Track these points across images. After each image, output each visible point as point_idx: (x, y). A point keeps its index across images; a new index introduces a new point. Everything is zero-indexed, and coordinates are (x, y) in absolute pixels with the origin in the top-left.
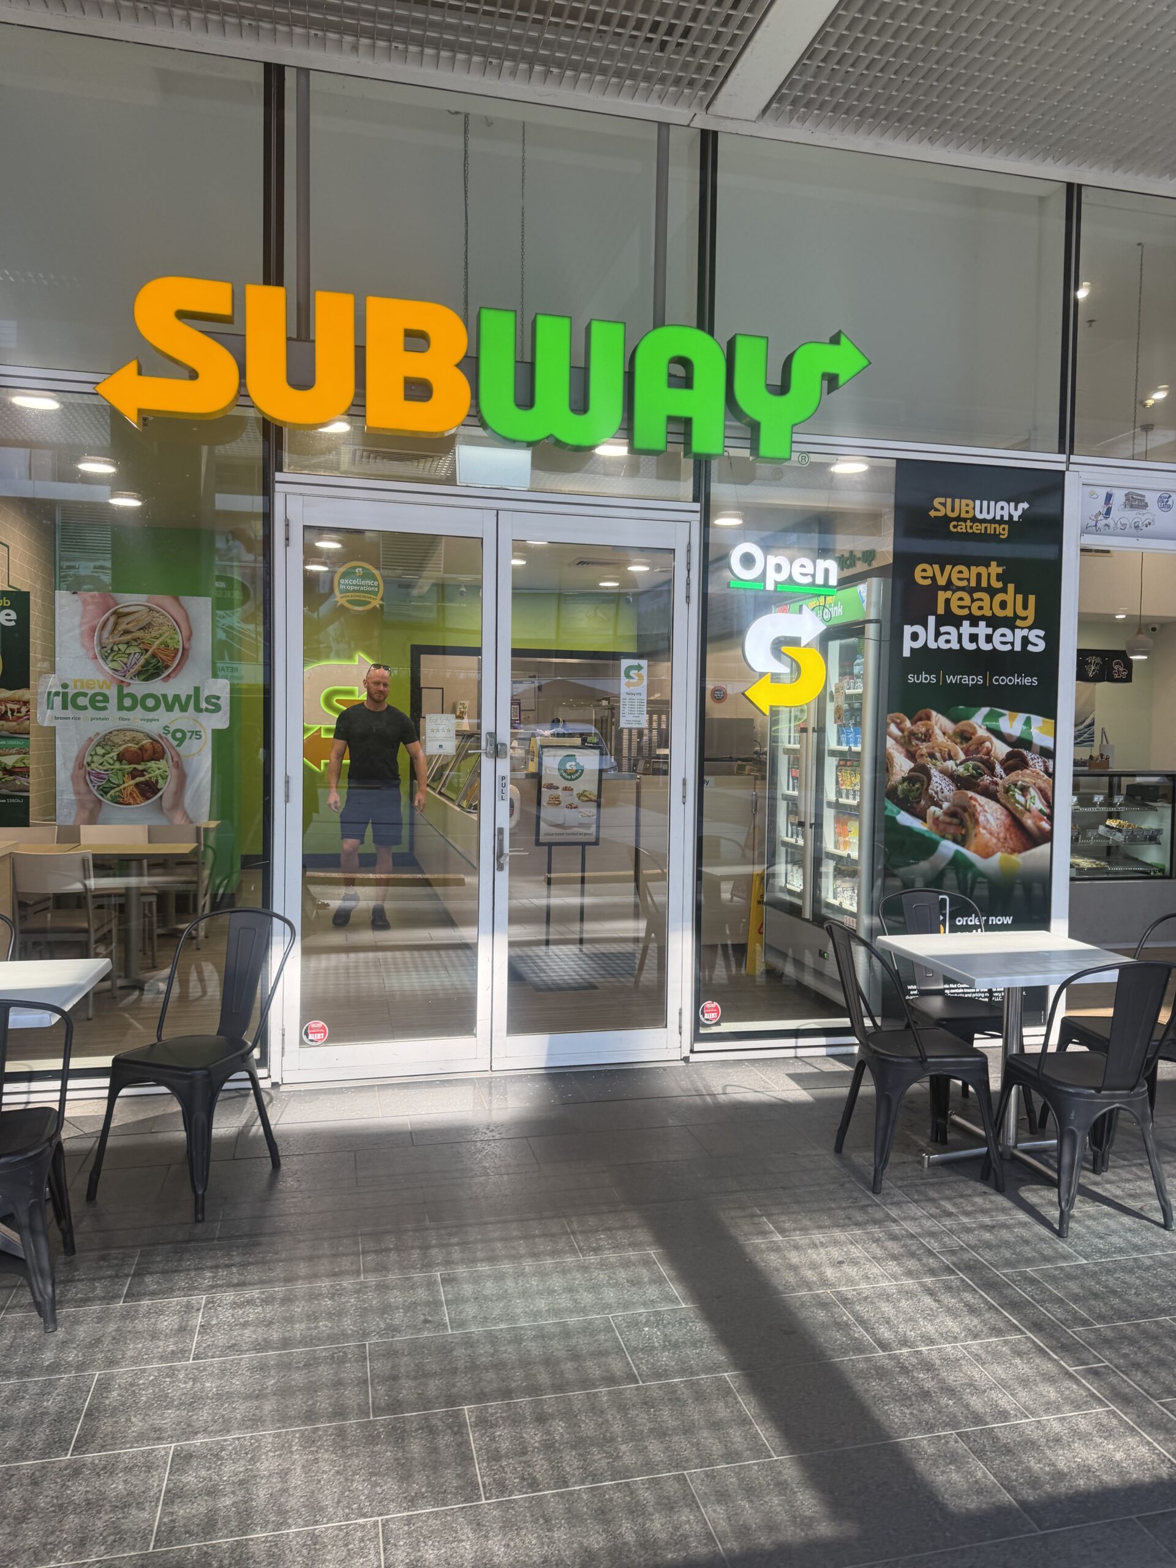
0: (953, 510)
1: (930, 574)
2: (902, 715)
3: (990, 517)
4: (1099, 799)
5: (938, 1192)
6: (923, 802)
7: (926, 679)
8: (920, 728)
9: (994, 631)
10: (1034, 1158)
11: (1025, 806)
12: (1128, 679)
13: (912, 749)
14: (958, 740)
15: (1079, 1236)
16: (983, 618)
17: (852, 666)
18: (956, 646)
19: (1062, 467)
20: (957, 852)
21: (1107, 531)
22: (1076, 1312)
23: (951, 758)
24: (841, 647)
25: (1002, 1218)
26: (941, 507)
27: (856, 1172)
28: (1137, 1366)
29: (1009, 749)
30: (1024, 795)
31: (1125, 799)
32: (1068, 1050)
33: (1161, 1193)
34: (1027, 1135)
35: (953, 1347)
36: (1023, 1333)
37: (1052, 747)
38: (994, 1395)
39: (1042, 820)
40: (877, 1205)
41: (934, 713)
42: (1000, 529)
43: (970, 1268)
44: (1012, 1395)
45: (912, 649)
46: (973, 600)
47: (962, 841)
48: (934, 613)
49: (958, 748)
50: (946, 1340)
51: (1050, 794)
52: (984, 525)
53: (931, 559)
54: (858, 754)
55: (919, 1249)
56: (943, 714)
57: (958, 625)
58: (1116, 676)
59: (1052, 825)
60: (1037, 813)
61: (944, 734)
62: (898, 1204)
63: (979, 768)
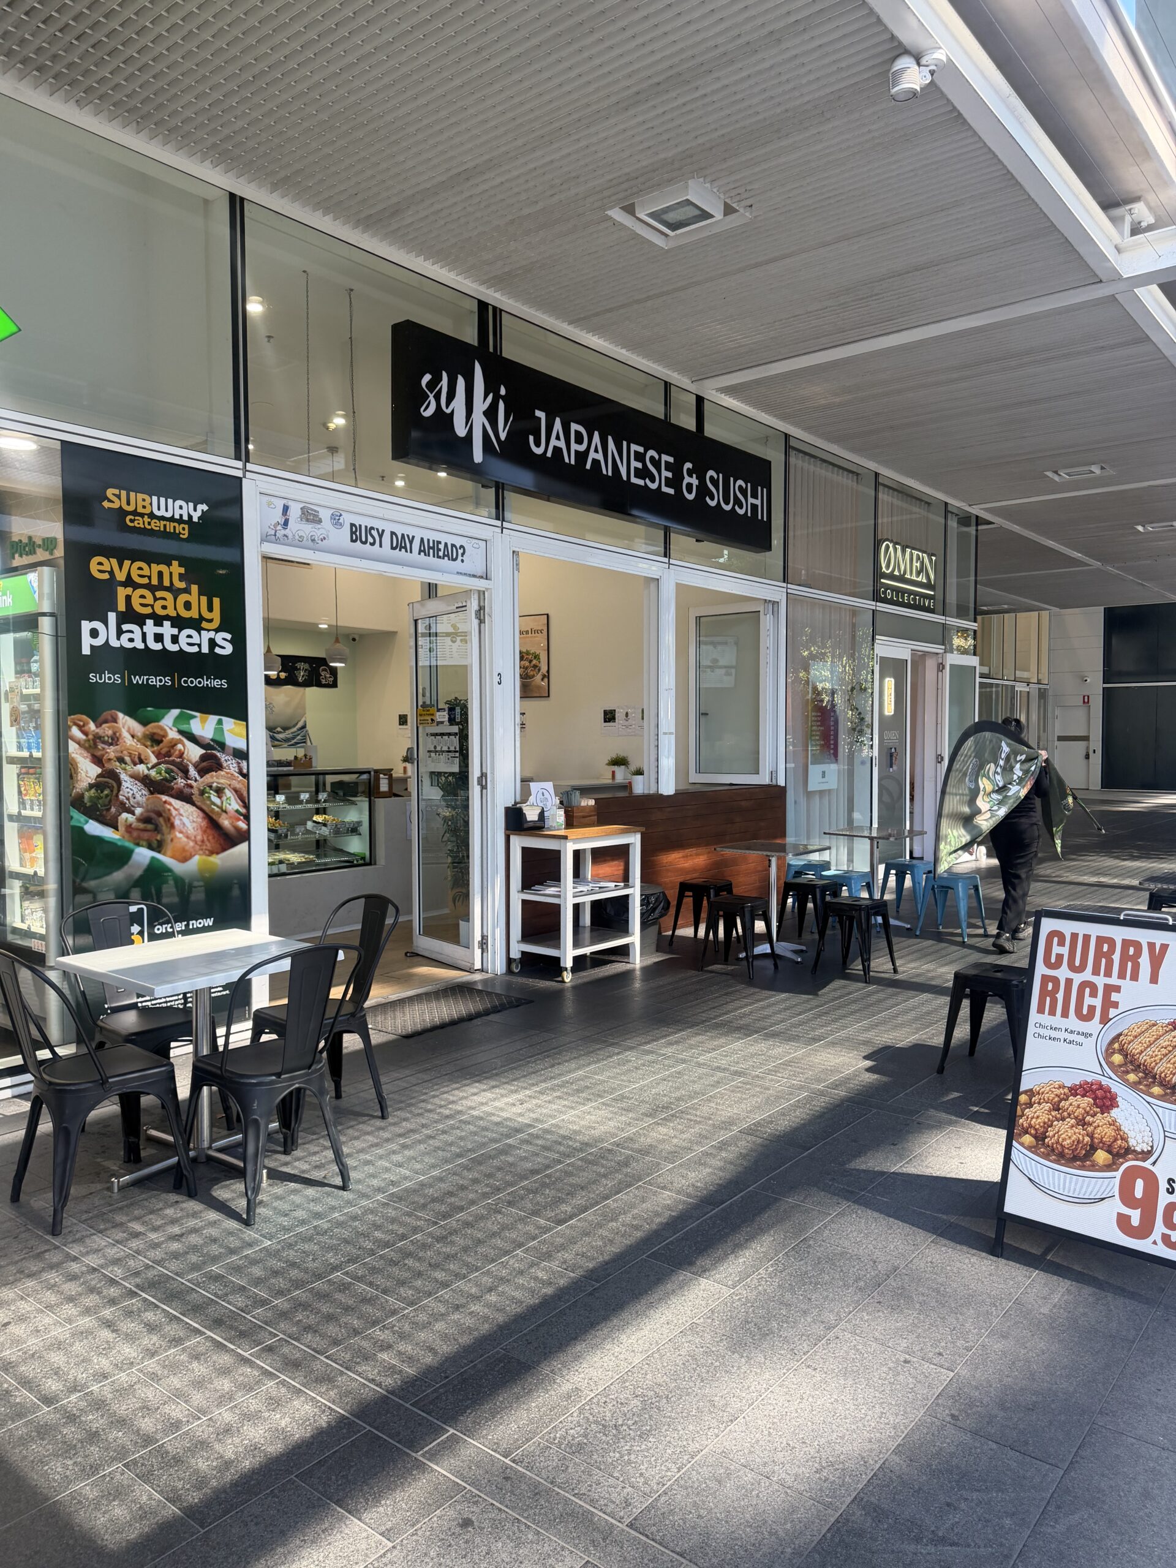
0: (128, 503)
1: (107, 567)
2: (84, 717)
3: (169, 515)
4: (304, 796)
5: (127, 1215)
6: (113, 810)
7: (110, 678)
8: (106, 730)
9: (179, 632)
10: (225, 1154)
11: (221, 808)
12: (334, 685)
13: (99, 753)
14: (149, 743)
15: (266, 1220)
16: (167, 618)
17: (29, 663)
18: (141, 646)
19: (239, 474)
20: (153, 858)
21: (285, 541)
22: (257, 1295)
23: (141, 762)
24: (16, 642)
25: (192, 1223)
26: (115, 499)
27: (34, 1218)
28: (308, 1328)
29: (203, 751)
30: (220, 797)
31: (329, 796)
32: (261, 1041)
33: (339, 1158)
34: (226, 1132)
35: (128, 1375)
36: (201, 1333)
37: (245, 748)
38: (167, 1409)
39: (239, 820)
40: (56, 1248)
41: (121, 715)
42: (179, 528)
43: (151, 1285)
44: (186, 1402)
45: (92, 646)
46: (156, 599)
47: (158, 846)
48: (114, 609)
49: (149, 751)
50: (121, 1369)
51: (245, 794)
52: (163, 523)
53: (107, 552)
54: (39, 759)
55: (100, 1281)
56: (131, 716)
57: (141, 624)
58: (324, 682)
59: (249, 825)
60: (233, 813)
61: (133, 736)
62: (81, 1240)
63: (173, 771)
